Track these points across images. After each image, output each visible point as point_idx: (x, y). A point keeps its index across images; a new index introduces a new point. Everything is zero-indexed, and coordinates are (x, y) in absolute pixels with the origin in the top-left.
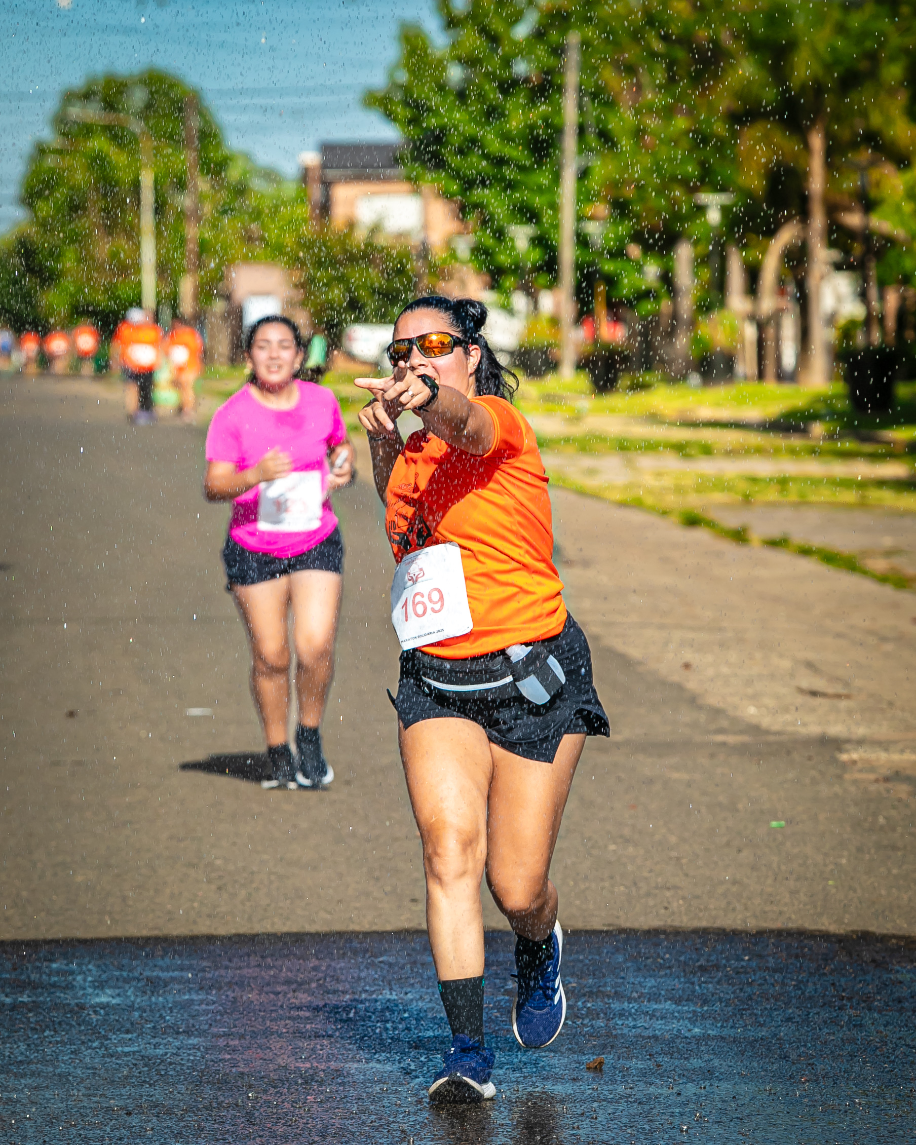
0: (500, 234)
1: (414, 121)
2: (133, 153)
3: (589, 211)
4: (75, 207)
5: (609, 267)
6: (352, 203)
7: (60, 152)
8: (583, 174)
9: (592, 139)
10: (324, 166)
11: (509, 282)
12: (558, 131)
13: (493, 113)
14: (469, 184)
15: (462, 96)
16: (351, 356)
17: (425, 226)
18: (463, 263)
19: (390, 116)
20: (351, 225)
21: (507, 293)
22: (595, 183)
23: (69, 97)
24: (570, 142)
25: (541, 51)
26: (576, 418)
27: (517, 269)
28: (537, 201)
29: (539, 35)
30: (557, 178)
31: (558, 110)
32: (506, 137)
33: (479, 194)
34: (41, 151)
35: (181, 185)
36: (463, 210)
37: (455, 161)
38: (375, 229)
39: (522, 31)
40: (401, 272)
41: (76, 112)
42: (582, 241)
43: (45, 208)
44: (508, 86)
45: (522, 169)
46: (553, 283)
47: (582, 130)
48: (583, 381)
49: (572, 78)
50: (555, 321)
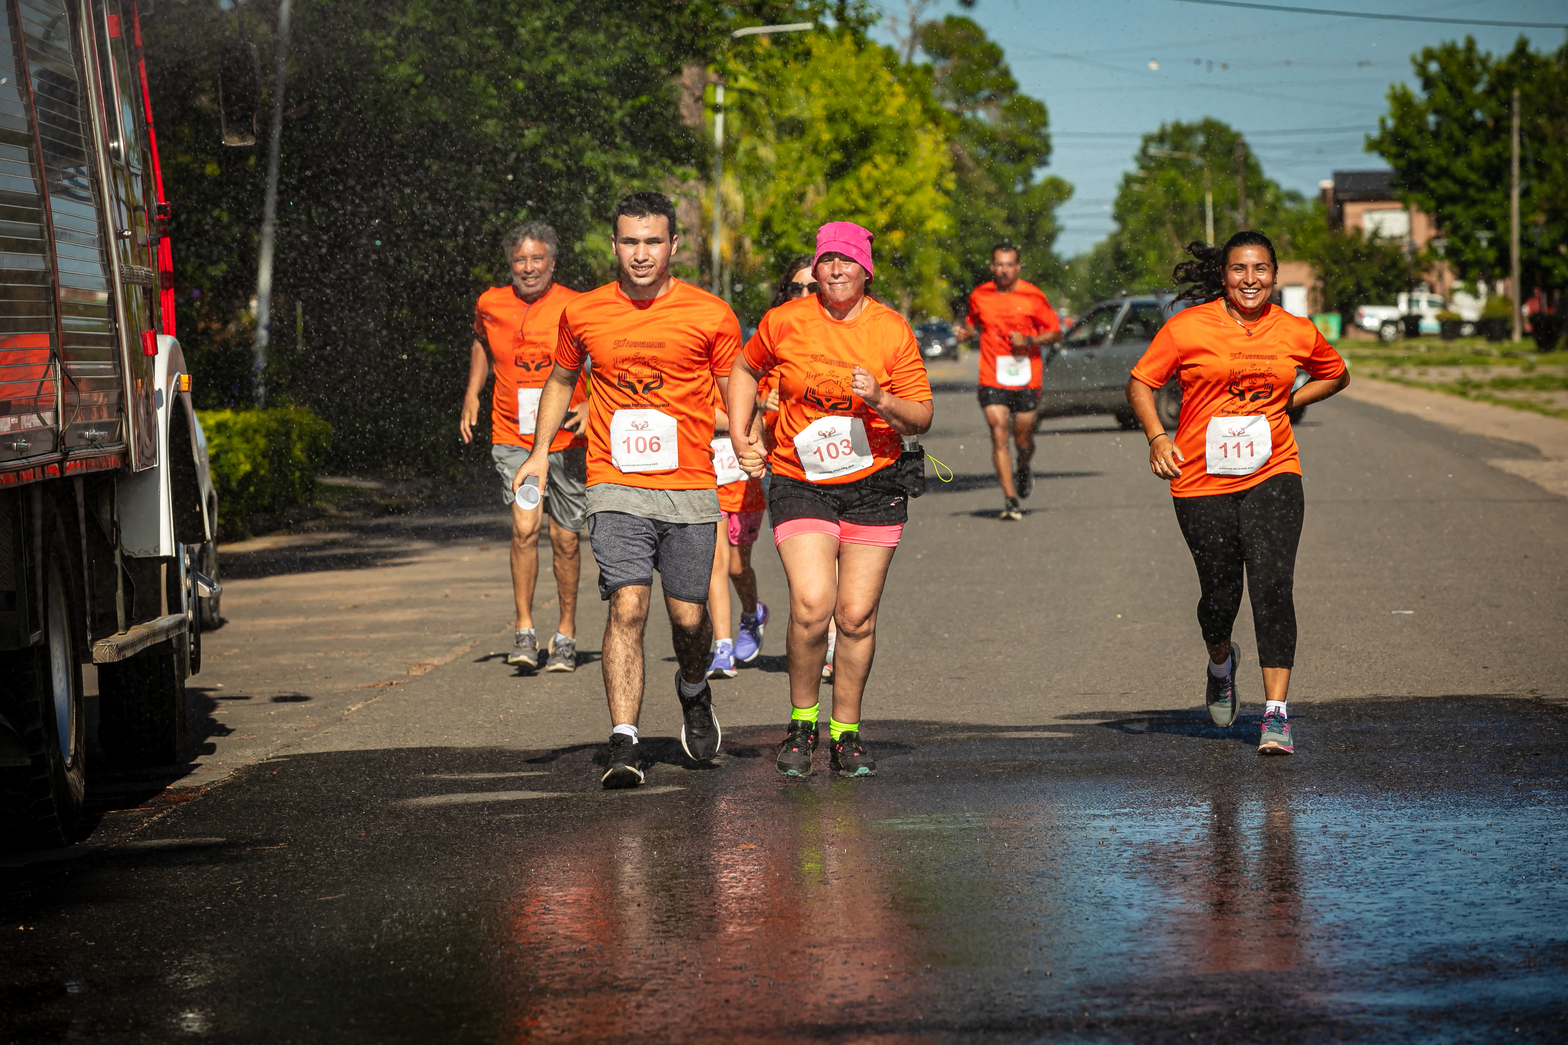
0: (1467, 239)
1: (1398, 156)
2: (1196, 182)
3: (1532, 218)
4: (1155, 222)
5: (1546, 261)
6: (1359, 216)
7: (1142, 181)
8: (1525, 194)
9: (1532, 169)
10: (1336, 190)
11: (1473, 273)
12: (1508, 162)
13: (1460, 150)
14: (1441, 201)
15: (1436, 135)
16: (1360, 327)
17: (1411, 232)
18: (1441, 259)
19: (1383, 154)
20: (1358, 230)
21: (1474, 282)
22: (1535, 198)
23: (1148, 139)
24: (1516, 170)
25: (1493, 104)
26: (1530, 367)
27: (1478, 263)
28: (1494, 213)
29: (1491, 91)
30: (1508, 197)
31: (1508, 147)
32: (1471, 167)
33: (1448, 209)
34: (1129, 180)
35: (1234, 205)
36: (1439, 223)
37: (1433, 184)
38: (1375, 234)
39: (1480, 88)
40: (1394, 264)
41: (1153, 150)
42: (1525, 242)
43: (1133, 222)
44: (1471, 128)
45: (1480, 189)
46: (1506, 273)
47: (1523, 162)
48: (1531, 344)
49: (1516, 122)
50: (1506, 300)
